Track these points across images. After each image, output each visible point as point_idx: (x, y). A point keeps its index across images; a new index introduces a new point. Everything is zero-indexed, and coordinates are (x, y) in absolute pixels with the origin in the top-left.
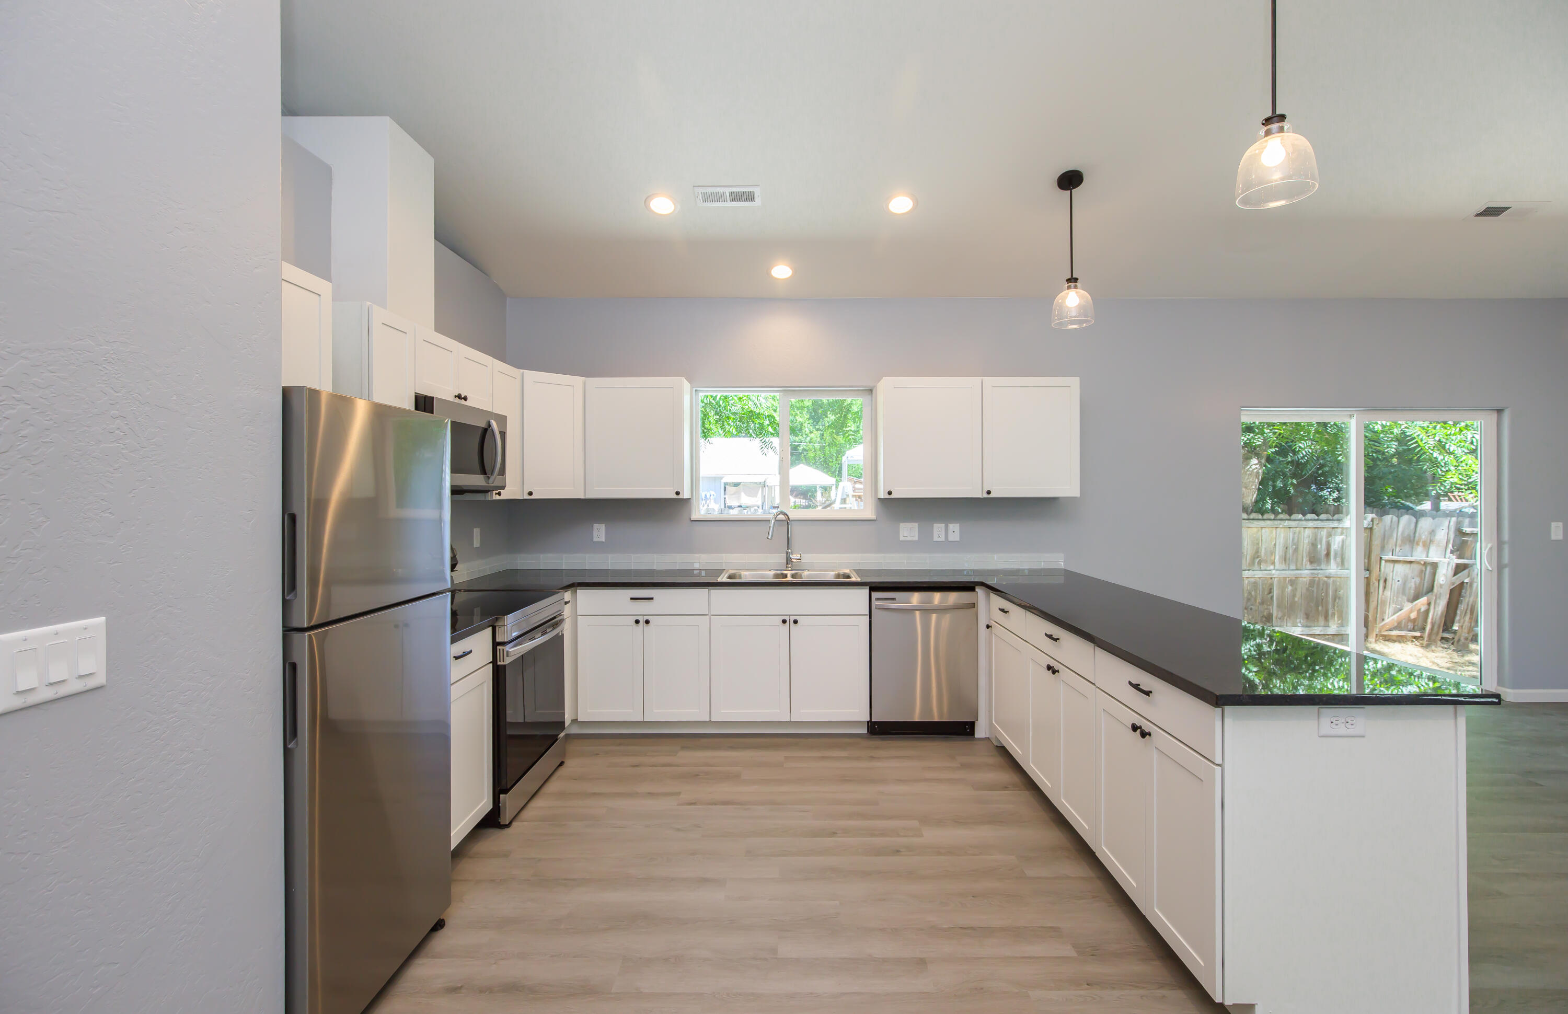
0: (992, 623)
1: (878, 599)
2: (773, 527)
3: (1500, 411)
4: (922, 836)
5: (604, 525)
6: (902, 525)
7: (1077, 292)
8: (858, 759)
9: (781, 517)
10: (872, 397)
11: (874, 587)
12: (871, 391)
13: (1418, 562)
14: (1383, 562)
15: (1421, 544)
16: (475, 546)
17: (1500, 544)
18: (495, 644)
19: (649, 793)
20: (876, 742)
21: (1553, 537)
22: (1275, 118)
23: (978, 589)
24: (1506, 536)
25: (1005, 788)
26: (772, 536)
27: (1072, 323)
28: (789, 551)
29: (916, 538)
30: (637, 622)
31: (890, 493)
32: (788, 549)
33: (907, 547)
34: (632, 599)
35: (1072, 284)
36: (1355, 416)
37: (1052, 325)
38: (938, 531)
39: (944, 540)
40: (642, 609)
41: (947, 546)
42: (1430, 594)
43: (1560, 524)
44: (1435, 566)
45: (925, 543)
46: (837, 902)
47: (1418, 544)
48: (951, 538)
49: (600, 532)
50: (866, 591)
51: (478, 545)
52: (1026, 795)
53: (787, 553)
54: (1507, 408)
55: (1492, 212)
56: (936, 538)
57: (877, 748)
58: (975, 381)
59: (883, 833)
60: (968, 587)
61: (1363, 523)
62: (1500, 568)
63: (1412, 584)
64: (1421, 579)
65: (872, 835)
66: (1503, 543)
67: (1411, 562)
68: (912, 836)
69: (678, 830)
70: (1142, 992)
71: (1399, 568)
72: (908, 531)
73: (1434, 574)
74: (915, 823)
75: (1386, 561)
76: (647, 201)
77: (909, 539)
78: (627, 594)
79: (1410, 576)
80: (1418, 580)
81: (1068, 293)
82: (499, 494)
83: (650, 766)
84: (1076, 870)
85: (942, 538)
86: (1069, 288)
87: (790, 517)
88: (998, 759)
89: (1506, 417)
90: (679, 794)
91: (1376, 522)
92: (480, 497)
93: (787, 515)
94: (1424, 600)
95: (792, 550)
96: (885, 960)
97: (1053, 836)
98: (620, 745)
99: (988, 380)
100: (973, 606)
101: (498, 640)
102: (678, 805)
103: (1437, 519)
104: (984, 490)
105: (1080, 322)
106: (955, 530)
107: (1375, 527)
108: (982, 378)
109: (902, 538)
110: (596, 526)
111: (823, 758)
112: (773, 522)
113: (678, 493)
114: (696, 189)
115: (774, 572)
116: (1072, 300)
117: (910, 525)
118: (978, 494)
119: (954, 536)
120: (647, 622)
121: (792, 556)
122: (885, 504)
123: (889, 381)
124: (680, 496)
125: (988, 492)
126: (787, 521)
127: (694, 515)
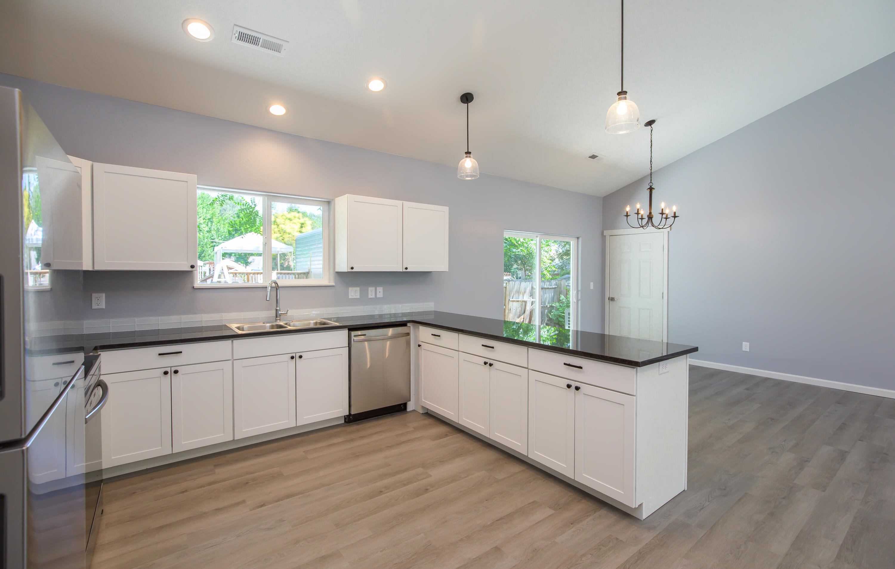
0: (420, 343)
1: (355, 336)
2: (270, 292)
3: (578, 238)
4: (431, 476)
5: (104, 295)
7: (470, 160)
8: (352, 440)
9: (274, 285)
10: (329, 206)
11: (351, 329)
12: (329, 203)
13: (520, 301)
14: (510, 301)
15: (521, 294)
17: (578, 291)
19: (216, 509)
20: (353, 427)
21: (591, 288)
22: (622, 93)
23: (409, 325)
24: (580, 289)
25: (446, 435)
26: (270, 298)
27: (467, 176)
28: (278, 308)
29: (358, 297)
31: (352, 268)
32: (277, 307)
33: (354, 302)
34: (160, 354)
35: (468, 155)
36: (539, 236)
38: (371, 292)
40: (170, 362)
41: (376, 301)
42: (524, 314)
43: (593, 283)
44: (526, 302)
45: (364, 300)
46: (422, 535)
47: (520, 293)
48: (378, 296)
50: (345, 332)
52: (459, 437)
53: (277, 310)
54: (580, 237)
55: (593, 157)
56: (370, 296)
57: (358, 431)
58: (399, 203)
59: (409, 482)
60: (403, 324)
61: (503, 285)
62: (578, 301)
63: (519, 310)
64: (521, 308)
65: (405, 485)
66: (579, 291)
67: (518, 301)
68: (426, 478)
69: (268, 529)
70: (591, 517)
71: (515, 304)
72: (354, 293)
73: (525, 305)
74: (421, 470)
75: (511, 301)
76: (184, 23)
77: (355, 297)
78: (150, 352)
79: (518, 307)
80: (520, 308)
81: (466, 160)
83: (199, 488)
84: (515, 468)
85: (373, 296)
86: (467, 157)
87: (279, 284)
88: (428, 421)
89: (580, 240)
90: (244, 502)
91: (508, 284)
93: (277, 284)
94: (522, 317)
95: (280, 308)
96: (480, 558)
97: (489, 455)
98: (152, 479)
99: (407, 204)
100: (408, 334)
102: (251, 510)
103: (526, 283)
104: (404, 267)
105: (471, 176)
106: (380, 291)
107: (507, 286)
108: (403, 201)
109: (350, 297)
110: (94, 295)
111: (330, 446)
112: (270, 288)
113: (192, 267)
114: (235, 27)
115: (270, 324)
116: (468, 164)
117: (355, 288)
118: (400, 269)
119: (380, 295)
120: (175, 372)
121: (280, 312)
122: (340, 275)
123: (351, 197)
124: (194, 269)
125: (406, 268)
126: (277, 287)
127: (199, 284)
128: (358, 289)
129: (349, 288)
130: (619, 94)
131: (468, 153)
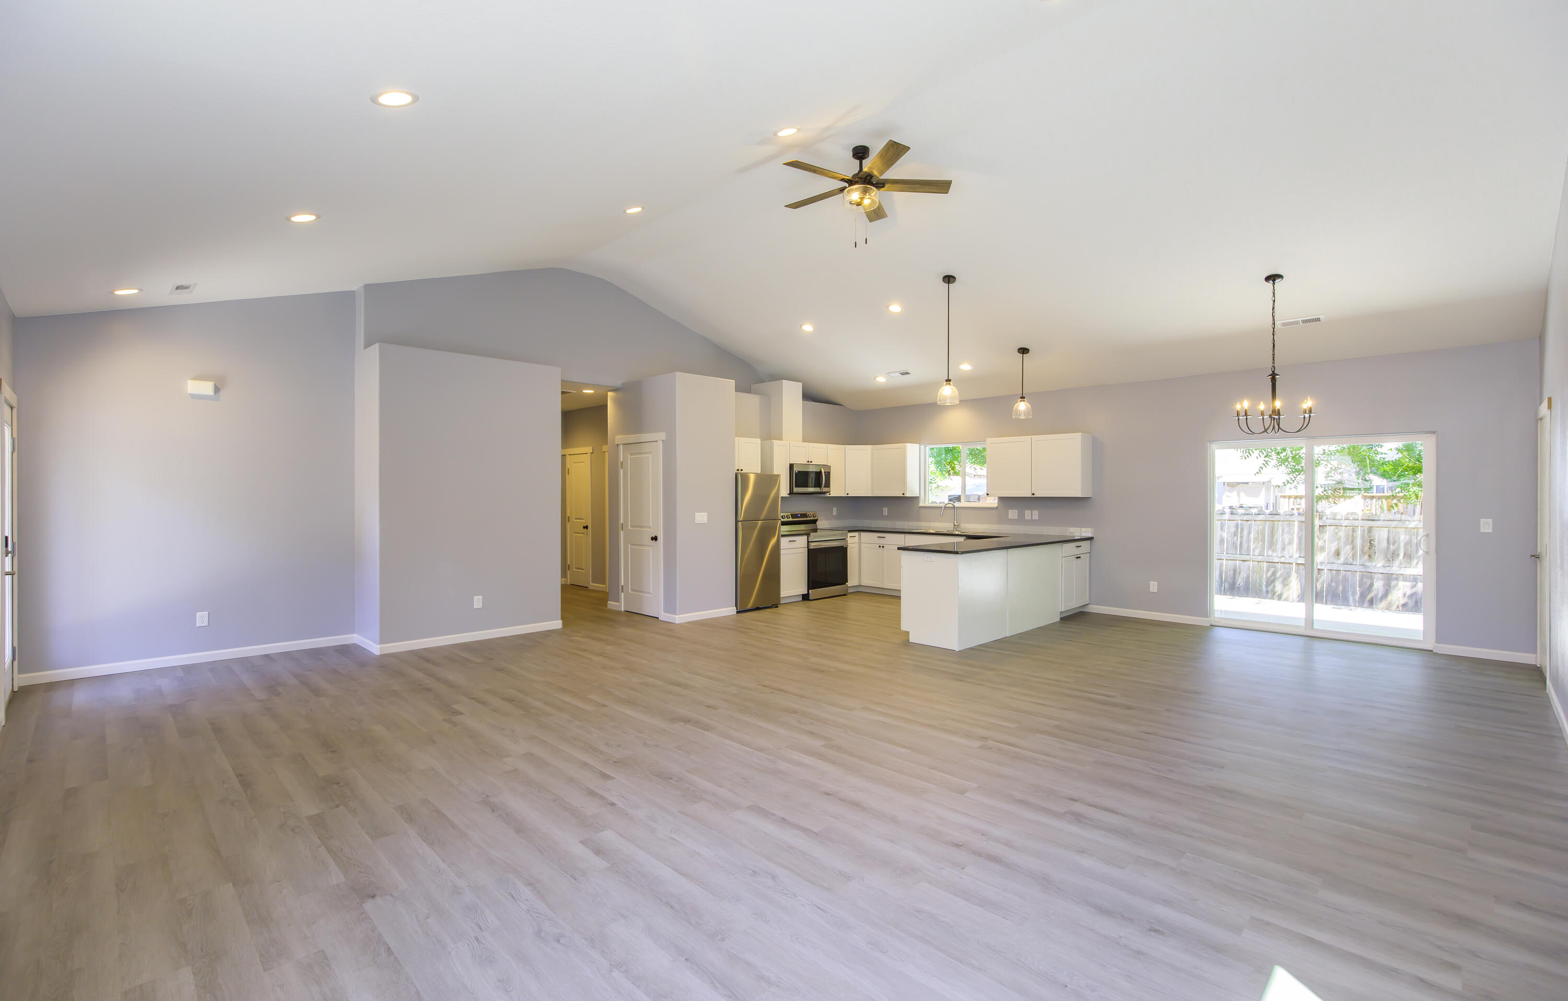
5: (887, 508)
6: (1010, 511)
7: (1025, 403)
16: (834, 514)
18: (808, 542)
28: (955, 520)
29: (1017, 518)
30: (880, 547)
33: (1012, 522)
34: (878, 537)
35: (1023, 400)
38: (1028, 514)
40: (881, 541)
41: (1032, 522)
45: (1021, 520)
48: (1034, 519)
49: (885, 511)
51: (836, 514)
53: (954, 522)
56: (1026, 518)
58: (1028, 438)
72: (1013, 514)
77: (1015, 518)
78: (875, 535)
82: (830, 494)
85: (1030, 519)
86: (1021, 401)
87: (955, 505)
92: (823, 495)
99: (1035, 437)
101: (809, 540)
106: (1036, 515)
108: (1031, 436)
109: (1010, 518)
110: (884, 509)
113: (903, 494)
116: (1022, 406)
117: (1013, 511)
118: (1030, 495)
119: (1036, 517)
120: (883, 547)
121: (956, 524)
122: (1002, 499)
123: (989, 440)
124: (905, 495)
125: (1033, 494)
126: (954, 508)
127: (921, 504)
128: (1017, 511)
130: (946, 381)
131: (1023, 398)
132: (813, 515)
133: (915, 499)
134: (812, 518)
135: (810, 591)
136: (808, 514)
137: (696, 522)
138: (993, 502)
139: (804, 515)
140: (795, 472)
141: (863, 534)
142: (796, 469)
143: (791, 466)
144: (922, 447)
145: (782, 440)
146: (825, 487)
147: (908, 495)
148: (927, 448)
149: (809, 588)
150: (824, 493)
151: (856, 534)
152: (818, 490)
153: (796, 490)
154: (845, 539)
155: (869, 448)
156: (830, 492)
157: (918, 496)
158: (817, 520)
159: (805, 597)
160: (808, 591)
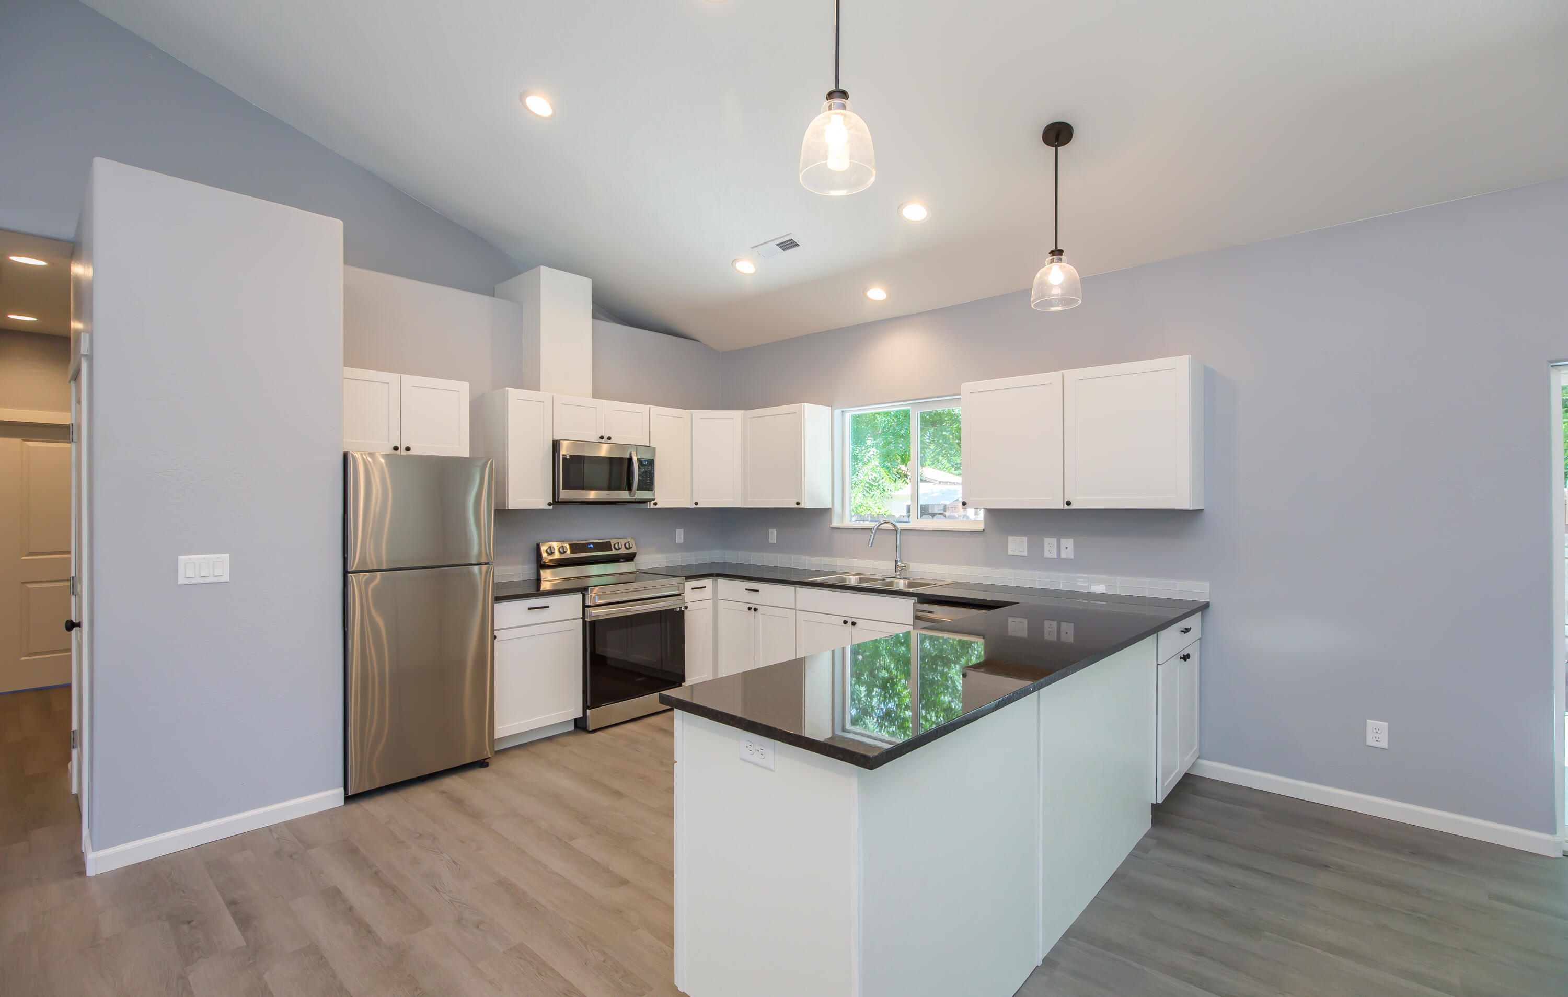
2: (874, 536)
5: (775, 530)
6: (1010, 539)
7: (1061, 267)
16: (668, 542)
18: (585, 607)
28: (899, 558)
29: (1025, 553)
30: (750, 609)
32: (897, 556)
33: (1016, 562)
35: (1056, 257)
37: (1032, 306)
38: (1050, 546)
39: (1056, 557)
40: (752, 598)
41: (1059, 563)
45: (1034, 559)
48: (1063, 555)
49: (773, 536)
50: (913, 602)
51: (682, 541)
53: (896, 561)
56: (1047, 555)
72: (1017, 545)
77: (1018, 553)
78: (744, 585)
81: (1051, 268)
82: (657, 503)
85: (1054, 555)
86: (1052, 261)
87: (900, 527)
93: (896, 525)
99: (1072, 374)
101: (587, 603)
104: (1066, 501)
106: (1068, 547)
109: (1010, 553)
110: (770, 531)
112: (875, 530)
113: (798, 503)
116: (1056, 275)
117: (1018, 539)
118: (1060, 505)
119: (1067, 553)
120: (756, 610)
121: (899, 564)
122: (994, 515)
123: (966, 387)
124: (802, 506)
125: (1068, 503)
126: (896, 530)
127: (836, 523)
128: (1025, 539)
129: (1009, 537)
131: (1057, 252)
132: (625, 545)
133: (822, 513)
134: (623, 551)
135: (588, 711)
136: (613, 542)
137: (181, 581)
138: (975, 518)
139: (606, 546)
140: (564, 459)
141: (722, 582)
142: (564, 450)
143: (556, 445)
144: (838, 412)
145: (540, 391)
146: (640, 488)
147: (806, 505)
148: (848, 416)
149: (585, 708)
150: (644, 502)
151: (708, 582)
152: (624, 495)
153: (564, 494)
154: (679, 595)
155: (737, 415)
156: (654, 499)
157: (829, 506)
158: (634, 554)
159: (580, 725)
160: (585, 712)
